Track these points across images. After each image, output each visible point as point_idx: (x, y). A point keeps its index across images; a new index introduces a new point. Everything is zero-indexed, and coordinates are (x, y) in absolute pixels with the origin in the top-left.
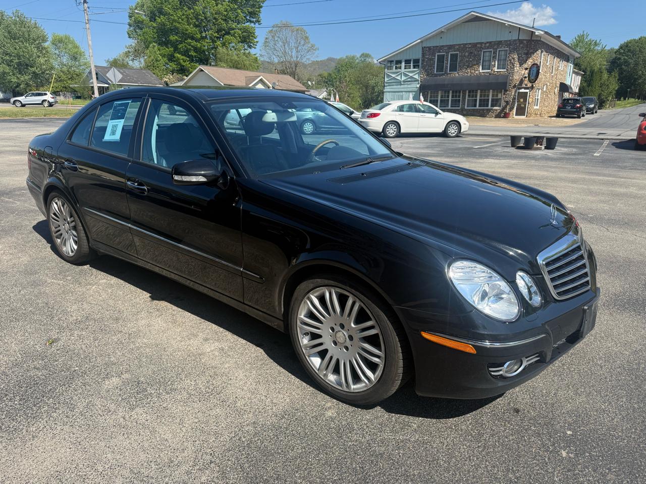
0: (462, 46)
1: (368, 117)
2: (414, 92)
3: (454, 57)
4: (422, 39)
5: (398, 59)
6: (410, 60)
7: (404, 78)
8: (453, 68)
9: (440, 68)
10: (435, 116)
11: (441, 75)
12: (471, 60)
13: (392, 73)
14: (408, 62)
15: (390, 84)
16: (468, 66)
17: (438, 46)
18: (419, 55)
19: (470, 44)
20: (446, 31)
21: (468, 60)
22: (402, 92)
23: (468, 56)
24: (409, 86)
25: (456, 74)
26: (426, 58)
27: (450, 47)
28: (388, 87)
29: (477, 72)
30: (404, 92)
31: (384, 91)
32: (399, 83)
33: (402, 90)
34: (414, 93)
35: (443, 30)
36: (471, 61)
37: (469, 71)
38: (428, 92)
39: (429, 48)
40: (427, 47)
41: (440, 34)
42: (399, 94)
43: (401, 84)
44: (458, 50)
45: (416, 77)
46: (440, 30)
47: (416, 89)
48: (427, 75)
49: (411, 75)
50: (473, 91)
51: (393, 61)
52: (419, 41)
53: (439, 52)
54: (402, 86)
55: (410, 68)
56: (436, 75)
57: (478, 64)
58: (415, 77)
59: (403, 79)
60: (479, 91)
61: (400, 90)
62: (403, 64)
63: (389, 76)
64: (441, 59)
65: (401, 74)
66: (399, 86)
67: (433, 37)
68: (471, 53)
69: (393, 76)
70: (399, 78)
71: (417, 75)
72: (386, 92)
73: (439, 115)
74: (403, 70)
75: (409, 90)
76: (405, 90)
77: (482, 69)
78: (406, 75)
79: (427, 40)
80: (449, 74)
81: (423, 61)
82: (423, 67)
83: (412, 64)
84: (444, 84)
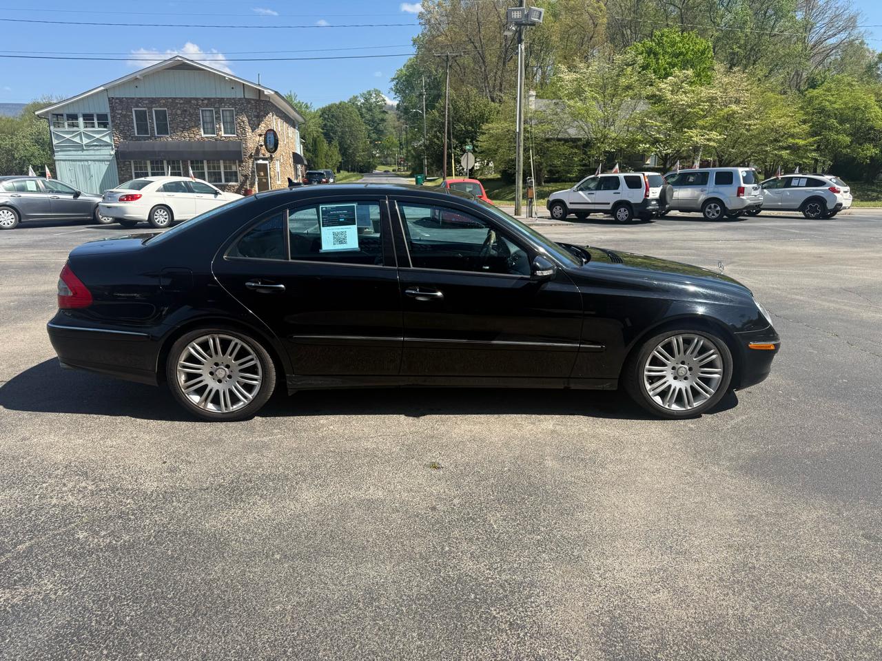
0: (170, 100)
1: (121, 200)
2: (107, 161)
3: (161, 116)
4: (107, 86)
5: (71, 111)
6: (92, 115)
7: (85, 141)
8: (163, 130)
9: (143, 128)
10: (215, 197)
11: (145, 139)
12: (186, 120)
13: (63, 133)
14: (88, 118)
15: (63, 149)
16: (184, 129)
17: (133, 98)
18: (105, 109)
19: (181, 98)
20: (142, 78)
21: (182, 119)
22: (87, 161)
23: (181, 114)
24: (97, 153)
25: (168, 139)
26: (118, 114)
27: (153, 101)
28: (60, 153)
29: (198, 137)
30: (91, 160)
31: (55, 158)
32: (80, 147)
33: (88, 158)
34: (108, 163)
35: (138, 77)
36: (187, 122)
37: (187, 134)
38: (130, 162)
39: (121, 100)
40: (117, 98)
41: (134, 81)
42: (82, 163)
43: (83, 150)
44: (165, 105)
45: (107, 139)
46: (133, 76)
47: (111, 158)
48: (125, 138)
49: (97, 136)
50: (197, 162)
51: (62, 115)
52: (102, 88)
53: (137, 106)
54: (85, 153)
55: (93, 127)
56: (138, 139)
57: (197, 126)
58: (104, 139)
59: (84, 143)
60: (205, 162)
61: (83, 158)
62: (81, 121)
63: (58, 137)
64: (141, 117)
65: (80, 134)
66: (80, 153)
67: (124, 84)
68: (186, 111)
69: (68, 136)
70: (77, 140)
71: (108, 137)
72: (58, 160)
74: (82, 128)
75: (97, 158)
76: (93, 158)
77: (205, 133)
78: (88, 137)
79: (114, 87)
80: (158, 137)
81: (113, 117)
82: (116, 126)
83: (96, 121)
84: (154, 152)
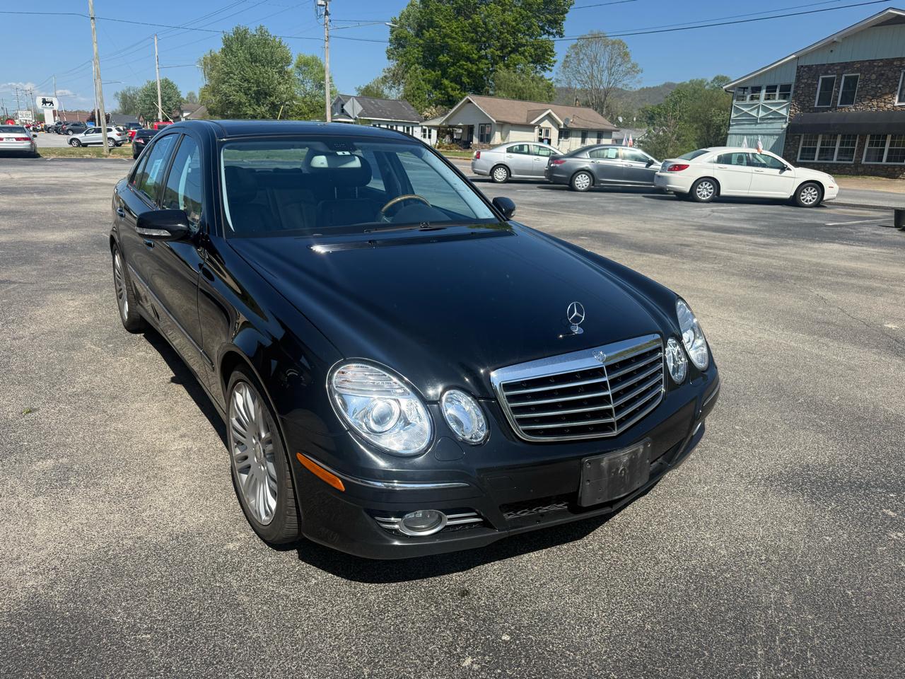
0: (867, 63)
1: (670, 170)
2: (777, 135)
3: (851, 83)
4: (798, 54)
5: (756, 84)
6: (776, 87)
7: (762, 114)
8: (848, 99)
9: (825, 98)
10: (780, 173)
11: (823, 110)
12: (880, 86)
13: (746, 107)
14: (771, 89)
15: (738, 122)
16: (874, 97)
17: (824, 65)
18: (791, 79)
19: (881, 60)
20: (841, 41)
21: (874, 86)
22: (757, 134)
23: (876, 79)
24: (770, 126)
25: (851, 109)
26: (803, 83)
27: (845, 66)
28: (735, 127)
29: (889, 106)
30: (761, 134)
31: (729, 132)
32: (754, 121)
33: (758, 131)
34: (777, 137)
35: (835, 40)
36: (880, 88)
37: (875, 103)
38: (800, 136)
39: (810, 67)
40: (806, 66)
41: (831, 45)
42: (752, 137)
43: (757, 123)
44: (859, 70)
45: (783, 112)
46: (831, 39)
47: (781, 131)
48: (802, 110)
49: (774, 109)
50: (879, 136)
51: (747, 88)
52: (794, 56)
53: (826, 73)
54: (758, 126)
55: (774, 99)
56: (817, 110)
57: (892, 93)
58: (780, 112)
59: (760, 116)
60: (889, 137)
61: (755, 131)
62: (763, 93)
63: (738, 110)
64: (828, 84)
65: (758, 107)
66: (753, 126)
67: (818, 49)
68: (883, 75)
69: (745, 110)
70: (754, 113)
71: (785, 109)
72: (731, 134)
73: (787, 172)
74: (762, 101)
75: (768, 131)
76: (763, 132)
77: (899, 101)
78: (765, 109)
79: (806, 54)
80: (839, 108)
81: (797, 87)
82: (796, 97)
83: (777, 93)
84: (829, 125)
